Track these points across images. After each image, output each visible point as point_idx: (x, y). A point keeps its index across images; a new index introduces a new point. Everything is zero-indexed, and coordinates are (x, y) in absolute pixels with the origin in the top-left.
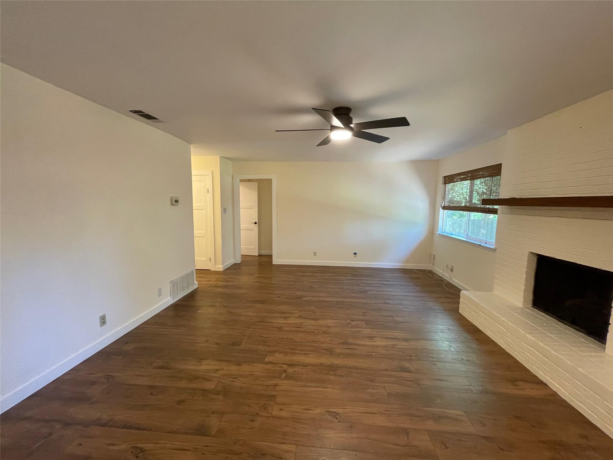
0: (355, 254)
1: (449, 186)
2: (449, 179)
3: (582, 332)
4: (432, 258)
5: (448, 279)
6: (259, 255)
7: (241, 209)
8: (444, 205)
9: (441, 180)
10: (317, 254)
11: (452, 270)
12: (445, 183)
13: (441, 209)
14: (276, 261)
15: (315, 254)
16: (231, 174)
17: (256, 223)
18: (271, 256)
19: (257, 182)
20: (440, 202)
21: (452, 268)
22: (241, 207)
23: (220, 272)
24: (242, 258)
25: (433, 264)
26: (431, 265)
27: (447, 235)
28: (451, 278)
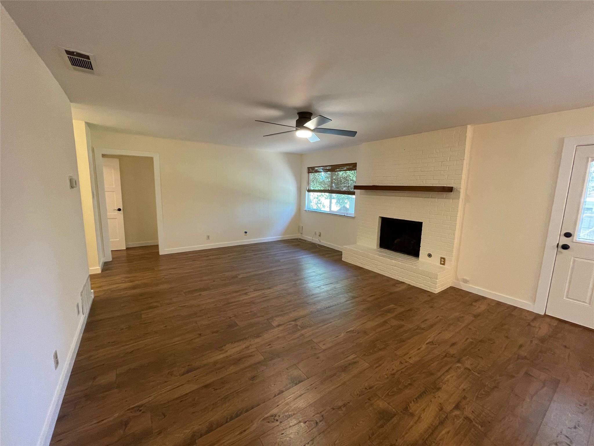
0: (246, 232)
1: (312, 175)
2: (312, 170)
3: (406, 254)
4: (300, 229)
5: (318, 243)
6: (127, 249)
7: (106, 193)
8: (308, 189)
9: (306, 170)
10: (210, 238)
11: (320, 236)
12: (309, 173)
13: (306, 191)
14: (163, 251)
15: (208, 237)
16: (91, 146)
17: (119, 210)
18: (157, 246)
19: (118, 158)
20: (305, 187)
21: (320, 234)
22: (106, 190)
23: (98, 274)
24: (112, 254)
25: (301, 233)
26: (300, 234)
27: (314, 210)
28: (320, 241)
